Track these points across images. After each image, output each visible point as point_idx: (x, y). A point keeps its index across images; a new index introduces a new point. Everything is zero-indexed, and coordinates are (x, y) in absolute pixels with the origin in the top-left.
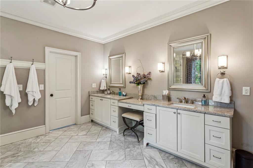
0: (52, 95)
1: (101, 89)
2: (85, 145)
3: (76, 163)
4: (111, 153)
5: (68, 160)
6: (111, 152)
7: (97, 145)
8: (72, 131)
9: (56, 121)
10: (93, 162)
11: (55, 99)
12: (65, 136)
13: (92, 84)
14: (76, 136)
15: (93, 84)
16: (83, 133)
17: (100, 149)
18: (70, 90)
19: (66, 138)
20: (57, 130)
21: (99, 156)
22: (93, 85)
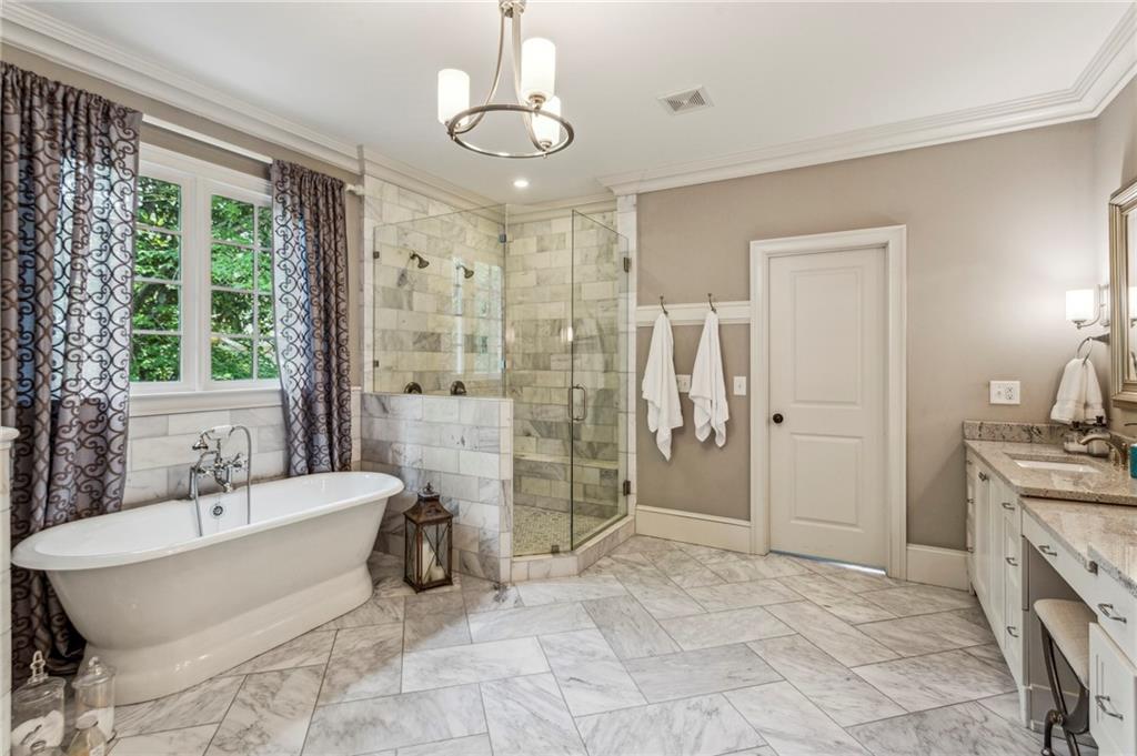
0: (778, 419)
1: (1056, 415)
2: (793, 649)
3: (690, 671)
4: (832, 744)
5: (687, 647)
6: (838, 743)
7: (827, 681)
8: (835, 586)
9: (793, 522)
10: (726, 708)
11: (792, 434)
12: (786, 586)
13: (989, 385)
14: (820, 607)
15: (992, 382)
16: (858, 614)
17: (814, 700)
18: (854, 403)
19: (780, 594)
20: (796, 559)
21: (770, 712)
22: (994, 391)
